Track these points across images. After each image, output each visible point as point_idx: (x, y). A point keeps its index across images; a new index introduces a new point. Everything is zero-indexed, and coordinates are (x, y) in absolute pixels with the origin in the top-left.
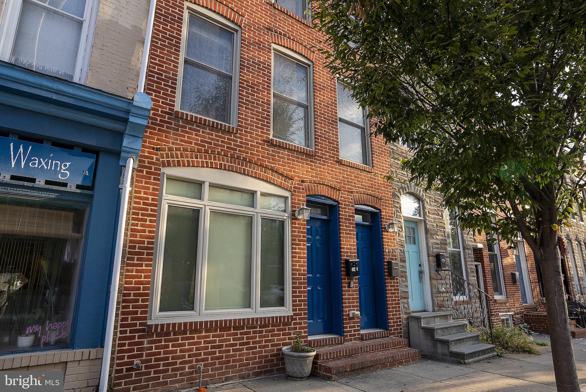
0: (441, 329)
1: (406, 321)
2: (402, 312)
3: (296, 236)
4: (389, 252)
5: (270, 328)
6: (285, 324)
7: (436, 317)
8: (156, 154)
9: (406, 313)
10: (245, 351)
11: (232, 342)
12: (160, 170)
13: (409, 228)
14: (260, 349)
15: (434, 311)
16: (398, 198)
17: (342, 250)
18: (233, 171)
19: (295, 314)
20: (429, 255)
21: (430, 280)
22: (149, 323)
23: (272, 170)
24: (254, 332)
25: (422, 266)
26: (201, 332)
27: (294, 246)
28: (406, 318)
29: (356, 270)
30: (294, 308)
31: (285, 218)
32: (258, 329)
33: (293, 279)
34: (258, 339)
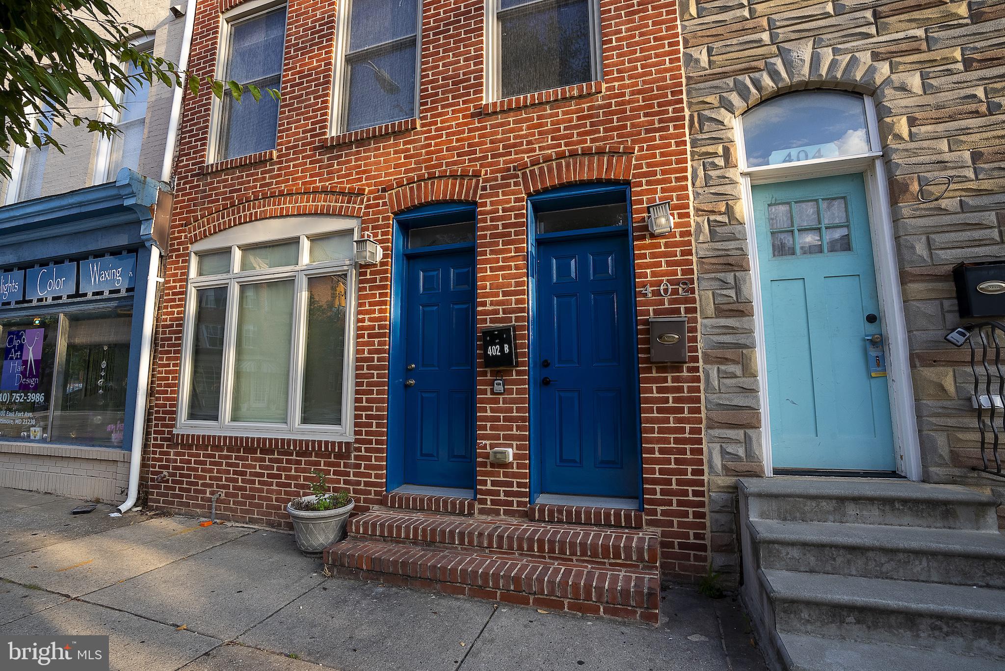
0: (805, 545)
1: (725, 496)
2: (711, 467)
3: (366, 297)
4: (657, 293)
5: (313, 459)
6: (339, 456)
7: (856, 499)
8: (184, 231)
9: (728, 471)
10: (274, 487)
11: (258, 470)
12: (187, 248)
13: (816, 201)
14: (296, 489)
15: (926, 479)
16: (714, 126)
17: (479, 309)
18: (267, 218)
19: (357, 441)
20: (904, 278)
21: (913, 366)
22: (175, 431)
23: (325, 191)
24: (288, 461)
25: (883, 321)
26: (222, 451)
27: (360, 317)
28: (728, 487)
29: (502, 350)
30: (356, 429)
31: (345, 268)
32: (294, 457)
33: (357, 376)
34: (293, 473)
